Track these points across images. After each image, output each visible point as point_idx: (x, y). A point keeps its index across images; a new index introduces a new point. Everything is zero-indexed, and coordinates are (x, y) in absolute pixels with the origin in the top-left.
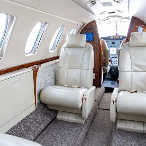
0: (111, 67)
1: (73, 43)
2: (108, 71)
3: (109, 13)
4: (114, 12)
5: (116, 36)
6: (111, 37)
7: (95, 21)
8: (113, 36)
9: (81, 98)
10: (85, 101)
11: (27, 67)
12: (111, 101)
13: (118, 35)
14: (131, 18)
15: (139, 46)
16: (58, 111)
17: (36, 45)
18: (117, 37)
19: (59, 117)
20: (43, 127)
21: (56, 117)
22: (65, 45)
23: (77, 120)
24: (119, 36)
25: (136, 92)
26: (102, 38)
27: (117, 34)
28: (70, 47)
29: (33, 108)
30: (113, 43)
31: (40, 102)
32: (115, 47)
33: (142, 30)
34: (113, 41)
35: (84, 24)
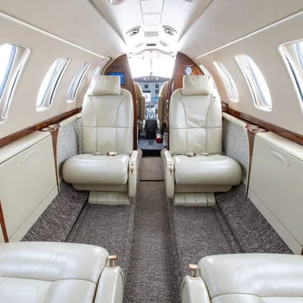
0: (147, 121)
2: (144, 126)
3: (148, 45)
4: (154, 45)
5: (150, 77)
6: (143, 78)
7: (125, 55)
8: (147, 77)
10: (132, 172)
11: (40, 130)
12: (168, 170)
13: (153, 75)
14: (176, 53)
15: (195, 95)
16: (89, 192)
17: (49, 93)
18: (152, 78)
19: (92, 200)
20: (74, 218)
21: (87, 201)
22: (90, 91)
23: (119, 201)
24: (155, 77)
25: (195, 155)
27: (151, 73)
28: (97, 94)
29: (55, 193)
30: (146, 86)
31: (63, 181)
32: (149, 92)
33: (191, 71)
34: (147, 84)
35: (111, 59)
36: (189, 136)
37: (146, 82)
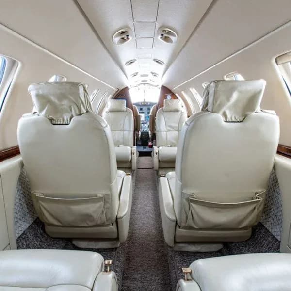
1: (115, 107)
3: (142, 81)
4: (146, 81)
5: (144, 102)
6: (139, 103)
7: (127, 88)
8: (141, 103)
9: (130, 152)
12: (155, 153)
13: (146, 101)
14: (160, 86)
15: (171, 111)
18: (145, 103)
24: (147, 103)
25: (171, 146)
26: (134, 104)
27: (144, 100)
28: (112, 111)
30: (141, 109)
32: (143, 113)
33: (170, 97)
34: (141, 107)
35: (119, 90)
36: (168, 136)
37: (140, 106)
